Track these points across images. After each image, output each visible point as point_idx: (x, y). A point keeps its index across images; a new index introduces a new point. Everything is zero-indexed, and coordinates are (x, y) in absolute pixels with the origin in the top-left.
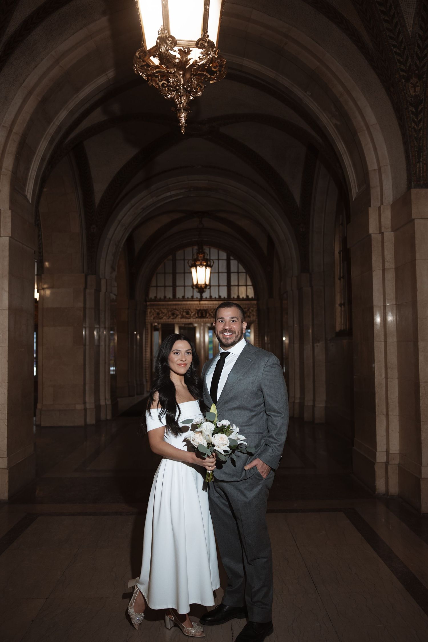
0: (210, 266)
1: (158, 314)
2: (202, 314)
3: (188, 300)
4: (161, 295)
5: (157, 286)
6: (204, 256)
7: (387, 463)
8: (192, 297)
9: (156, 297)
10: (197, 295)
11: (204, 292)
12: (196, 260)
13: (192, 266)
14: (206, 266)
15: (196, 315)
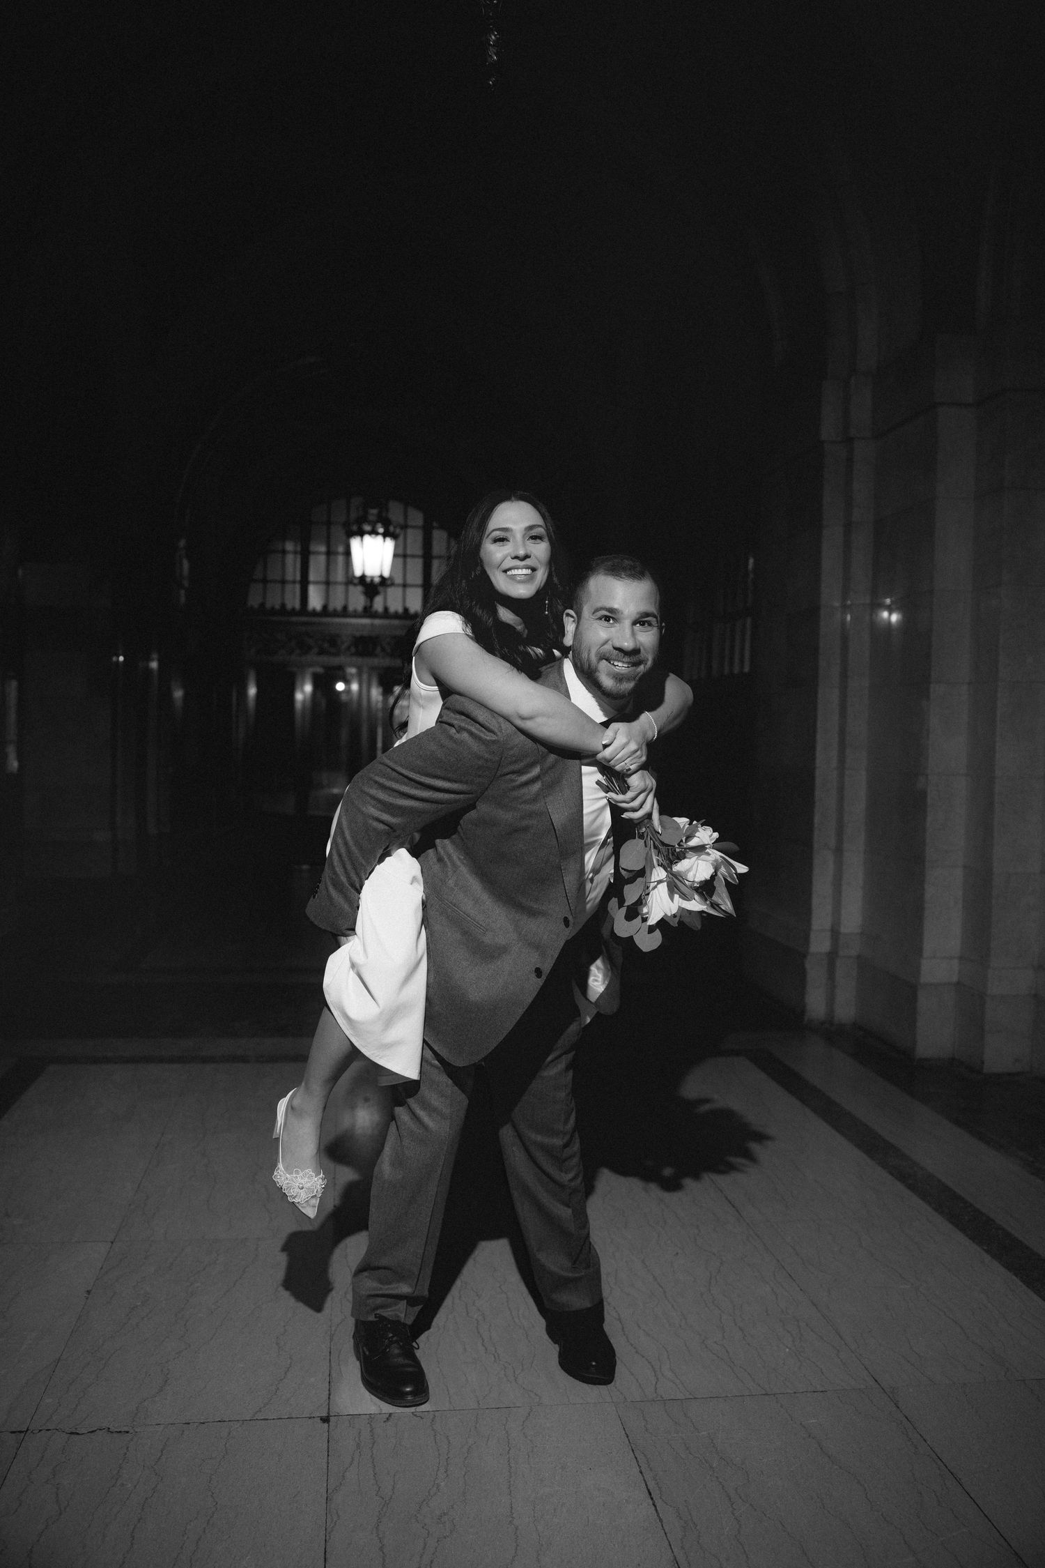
0: (394, 536)
1: (267, 643)
2: (365, 647)
3: (335, 614)
4: (273, 602)
5: (266, 581)
6: (380, 512)
7: (832, 956)
8: (345, 608)
9: (262, 605)
10: (357, 600)
11: (377, 593)
12: (363, 519)
13: (351, 534)
14: (385, 535)
15: (353, 650)
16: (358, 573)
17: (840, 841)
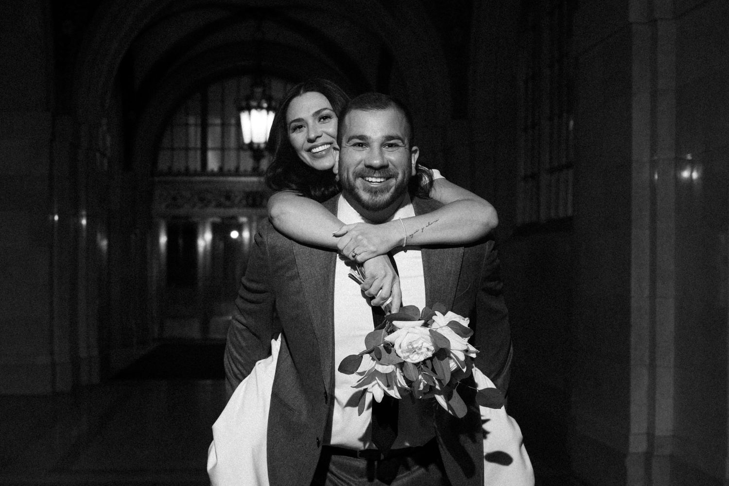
0: (274, 109)
1: (174, 199)
2: (254, 200)
3: (229, 174)
4: (179, 165)
5: (173, 149)
6: (264, 91)
7: (649, 455)
8: (237, 169)
9: (170, 168)
10: (247, 163)
11: (263, 156)
12: (249, 98)
13: (242, 109)
14: (268, 109)
15: (244, 202)
16: (247, 140)
17: (653, 359)
